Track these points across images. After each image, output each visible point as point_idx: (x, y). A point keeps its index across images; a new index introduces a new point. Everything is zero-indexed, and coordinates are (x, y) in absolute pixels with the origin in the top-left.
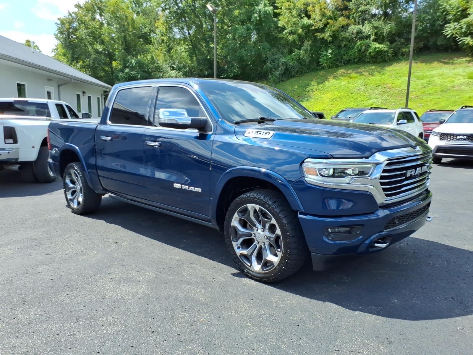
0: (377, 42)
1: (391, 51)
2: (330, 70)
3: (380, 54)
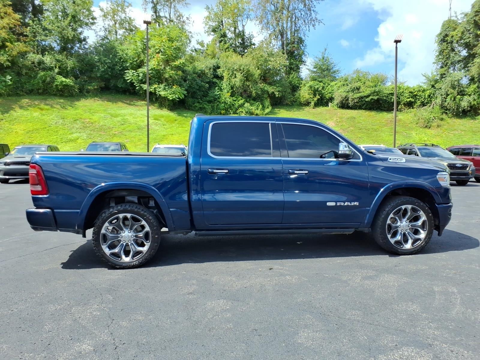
0: (61, 75)
1: (77, 86)
2: (10, 98)
3: (67, 88)
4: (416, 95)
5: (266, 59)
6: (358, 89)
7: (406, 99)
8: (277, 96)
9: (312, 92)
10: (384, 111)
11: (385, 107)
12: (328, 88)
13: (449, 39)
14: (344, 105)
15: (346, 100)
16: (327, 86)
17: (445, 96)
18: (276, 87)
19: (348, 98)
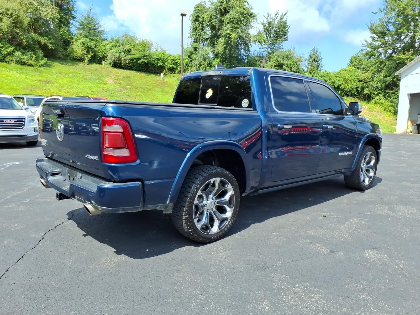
4: (177, 63)
5: (36, 7)
6: (129, 51)
7: (169, 65)
8: (51, 48)
9: (85, 48)
10: (152, 73)
11: (152, 70)
12: (100, 46)
13: (200, 20)
14: (117, 64)
15: (119, 60)
16: (99, 45)
17: (199, 66)
18: (48, 38)
19: (121, 58)
